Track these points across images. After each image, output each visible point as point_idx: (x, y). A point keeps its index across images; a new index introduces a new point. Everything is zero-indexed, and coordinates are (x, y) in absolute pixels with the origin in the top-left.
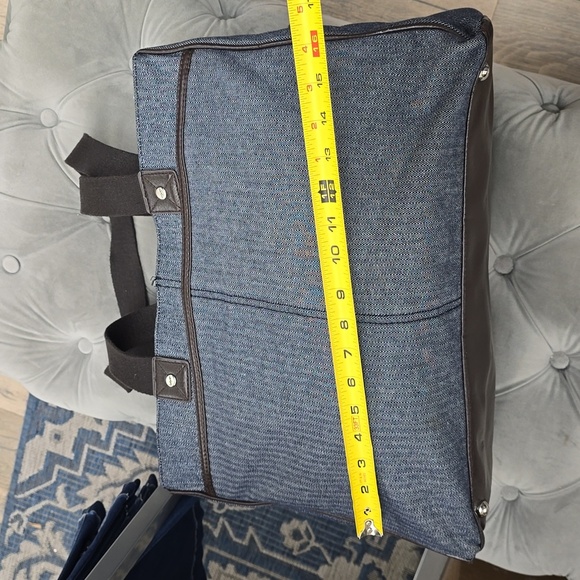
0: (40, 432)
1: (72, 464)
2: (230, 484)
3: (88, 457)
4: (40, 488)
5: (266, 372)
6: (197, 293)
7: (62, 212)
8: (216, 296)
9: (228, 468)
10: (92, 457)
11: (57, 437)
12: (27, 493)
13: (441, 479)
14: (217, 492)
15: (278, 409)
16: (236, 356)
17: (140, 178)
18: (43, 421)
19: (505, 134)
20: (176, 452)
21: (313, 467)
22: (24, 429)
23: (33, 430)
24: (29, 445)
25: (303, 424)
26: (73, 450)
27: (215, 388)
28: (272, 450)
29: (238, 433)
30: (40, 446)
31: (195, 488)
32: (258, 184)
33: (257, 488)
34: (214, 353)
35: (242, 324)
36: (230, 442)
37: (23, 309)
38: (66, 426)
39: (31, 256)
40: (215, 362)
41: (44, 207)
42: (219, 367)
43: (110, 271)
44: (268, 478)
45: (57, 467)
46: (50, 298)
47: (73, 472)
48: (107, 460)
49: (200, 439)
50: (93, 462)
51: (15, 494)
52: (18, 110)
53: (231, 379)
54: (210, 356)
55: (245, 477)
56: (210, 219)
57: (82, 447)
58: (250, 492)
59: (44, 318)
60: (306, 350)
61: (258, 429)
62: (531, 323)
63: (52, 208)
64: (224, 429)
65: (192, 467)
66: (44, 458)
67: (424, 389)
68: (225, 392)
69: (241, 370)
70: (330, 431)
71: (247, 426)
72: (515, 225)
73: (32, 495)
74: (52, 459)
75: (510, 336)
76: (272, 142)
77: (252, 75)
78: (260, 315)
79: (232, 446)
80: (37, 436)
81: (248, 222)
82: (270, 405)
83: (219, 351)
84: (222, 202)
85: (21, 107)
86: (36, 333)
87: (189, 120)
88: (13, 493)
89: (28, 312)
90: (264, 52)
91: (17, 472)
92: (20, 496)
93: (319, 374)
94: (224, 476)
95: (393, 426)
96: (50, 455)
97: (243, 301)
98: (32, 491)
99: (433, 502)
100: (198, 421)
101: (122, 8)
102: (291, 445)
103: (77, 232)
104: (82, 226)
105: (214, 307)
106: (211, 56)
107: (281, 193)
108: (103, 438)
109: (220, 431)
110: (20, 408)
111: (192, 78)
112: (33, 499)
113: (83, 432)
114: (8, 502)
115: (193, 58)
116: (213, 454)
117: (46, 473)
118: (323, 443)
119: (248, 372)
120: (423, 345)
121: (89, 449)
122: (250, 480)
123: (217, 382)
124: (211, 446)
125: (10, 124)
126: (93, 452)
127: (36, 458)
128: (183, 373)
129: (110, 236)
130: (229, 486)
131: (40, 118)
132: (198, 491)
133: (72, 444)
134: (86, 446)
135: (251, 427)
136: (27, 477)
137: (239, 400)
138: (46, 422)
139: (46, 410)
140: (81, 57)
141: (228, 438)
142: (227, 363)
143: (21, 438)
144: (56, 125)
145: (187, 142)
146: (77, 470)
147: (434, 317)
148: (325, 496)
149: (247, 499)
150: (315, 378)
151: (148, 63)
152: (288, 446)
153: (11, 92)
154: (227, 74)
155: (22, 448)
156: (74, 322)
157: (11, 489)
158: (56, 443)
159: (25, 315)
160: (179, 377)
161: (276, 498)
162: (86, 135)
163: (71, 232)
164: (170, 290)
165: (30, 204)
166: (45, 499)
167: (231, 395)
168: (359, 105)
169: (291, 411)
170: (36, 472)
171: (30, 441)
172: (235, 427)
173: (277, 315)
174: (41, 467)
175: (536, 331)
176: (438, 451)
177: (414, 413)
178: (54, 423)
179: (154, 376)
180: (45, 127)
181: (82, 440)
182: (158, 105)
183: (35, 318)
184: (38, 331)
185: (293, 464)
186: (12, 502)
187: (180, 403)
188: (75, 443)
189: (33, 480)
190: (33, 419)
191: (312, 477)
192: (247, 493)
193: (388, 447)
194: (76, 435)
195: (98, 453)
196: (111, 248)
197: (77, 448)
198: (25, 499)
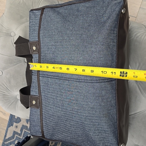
0: (12, 125)
1: (20, 135)
2: (48, 134)
3: (24, 133)
4: (11, 141)
5: (58, 98)
6: (41, 75)
7: (14, 59)
8: (46, 76)
9: (48, 129)
10: (25, 133)
11: (17, 127)
12: (8, 142)
13: (108, 134)
14: (45, 137)
15: (61, 109)
16: (50, 94)
17: (29, 44)
18: (13, 122)
19: (135, 38)
20: (34, 124)
21: (70, 129)
22: (8, 124)
23: (11, 124)
24: (9, 129)
25: (67, 114)
26: (20, 131)
27: (45, 104)
28: (59, 123)
29: (50, 117)
30: (12, 129)
31: (39, 135)
32: (58, 42)
33: (56, 135)
34: (45, 93)
35: (52, 84)
36: (48, 120)
37: (2, 85)
38: (19, 124)
39: (5, 70)
40: (45, 96)
41: (10, 57)
42: (46, 97)
43: (25, 75)
44: (59, 133)
45: (16, 135)
46: (10, 82)
47: (20, 137)
48: (29, 134)
49: (41, 120)
50: (25, 134)
51: (5, 142)
52: (5, 32)
53: (49, 101)
54: (44, 94)
55: (52, 132)
56: (45, 54)
57: (23, 130)
58: (54, 137)
59: (8, 88)
60: (69, 91)
61: (55, 116)
62: (142, 94)
63: (12, 58)
64: (47, 116)
65: (38, 128)
66: (13, 132)
67: (103, 104)
68: (47, 105)
69: (51, 98)
70: (75, 117)
71: (53, 115)
72: (138, 64)
73: (9, 143)
74: (15, 133)
75: (136, 98)
76: (62, 30)
77: (59, 13)
78: (57, 81)
79: (49, 122)
80: (11, 126)
81: (54, 53)
82: (58, 109)
83: (46, 93)
84: (48, 48)
85: (6, 31)
86: (5, 92)
87: (42, 26)
88: (4, 142)
89: (4, 86)
90: (62, 7)
91: (5, 136)
92: (6, 143)
93: (72, 98)
94: (47, 131)
95: (93, 115)
96: (14, 132)
97: (52, 77)
98: (9, 142)
99: (106, 141)
100: (40, 114)
101: (33, 5)
102: (64, 121)
103: (18, 64)
104: (19, 63)
105: (45, 79)
106: (49, 9)
107: (63, 44)
108: (28, 128)
109: (46, 117)
110: (8, 118)
111: (43, 15)
112: (9, 144)
113: (23, 126)
114: (2, 144)
115: (44, 10)
116: (44, 124)
117: (13, 137)
118: (73, 121)
119: (53, 98)
120: (103, 90)
121: (24, 131)
122: (54, 133)
123: (45, 102)
124: (43, 122)
125: (3, 35)
126: (26, 132)
127: (10, 132)
128: (37, 100)
129: (26, 66)
130: (48, 135)
131: (11, 34)
132: (40, 136)
133: (20, 129)
134: (24, 130)
135: (53, 116)
136: (8, 138)
137: (51, 107)
138: (14, 122)
139: (14, 119)
140: (22, 17)
141: (48, 119)
142: (48, 96)
143: (7, 127)
144: (15, 36)
145: (41, 32)
146: (21, 136)
147: (106, 82)
148: (74, 139)
149: (53, 139)
150: (71, 99)
151: (33, 13)
152: (64, 122)
153: (4, 27)
154: (52, 13)
155: (7, 129)
156: (16, 89)
157: (4, 141)
158: (16, 129)
159: (3, 87)
160: (36, 101)
161: (61, 139)
162: (20, 36)
163: (16, 64)
164: (35, 76)
165: (6, 56)
166: (12, 144)
167: (49, 106)
168: (86, 19)
169: (64, 110)
170: (10, 136)
171: (9, 128)
172: (49, 115)
173: (61, 81)
174: (12, 135)
175: (144, 96)
176: (107, 124)
177: (100, 112)
178: (16, 123)
179: (30, 101)
180: (12, 36)
181: (23, 128)
182: (35, 23)
183: (6, 88)
184: (6, 91)
185: (65, 128)
186: (3, 144)
187: (36, 109)
188: (21, 129)
189: (10, 138)
190: (11, 121)
191: (70, 132)
192: (53, 137)
193: (91, 122)
194: (21, 126)
195: (27, 132)
196: (26, 69)
197: (21, 130)
198: (7, 144)
